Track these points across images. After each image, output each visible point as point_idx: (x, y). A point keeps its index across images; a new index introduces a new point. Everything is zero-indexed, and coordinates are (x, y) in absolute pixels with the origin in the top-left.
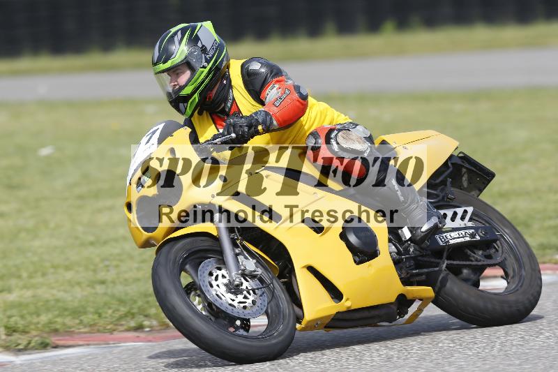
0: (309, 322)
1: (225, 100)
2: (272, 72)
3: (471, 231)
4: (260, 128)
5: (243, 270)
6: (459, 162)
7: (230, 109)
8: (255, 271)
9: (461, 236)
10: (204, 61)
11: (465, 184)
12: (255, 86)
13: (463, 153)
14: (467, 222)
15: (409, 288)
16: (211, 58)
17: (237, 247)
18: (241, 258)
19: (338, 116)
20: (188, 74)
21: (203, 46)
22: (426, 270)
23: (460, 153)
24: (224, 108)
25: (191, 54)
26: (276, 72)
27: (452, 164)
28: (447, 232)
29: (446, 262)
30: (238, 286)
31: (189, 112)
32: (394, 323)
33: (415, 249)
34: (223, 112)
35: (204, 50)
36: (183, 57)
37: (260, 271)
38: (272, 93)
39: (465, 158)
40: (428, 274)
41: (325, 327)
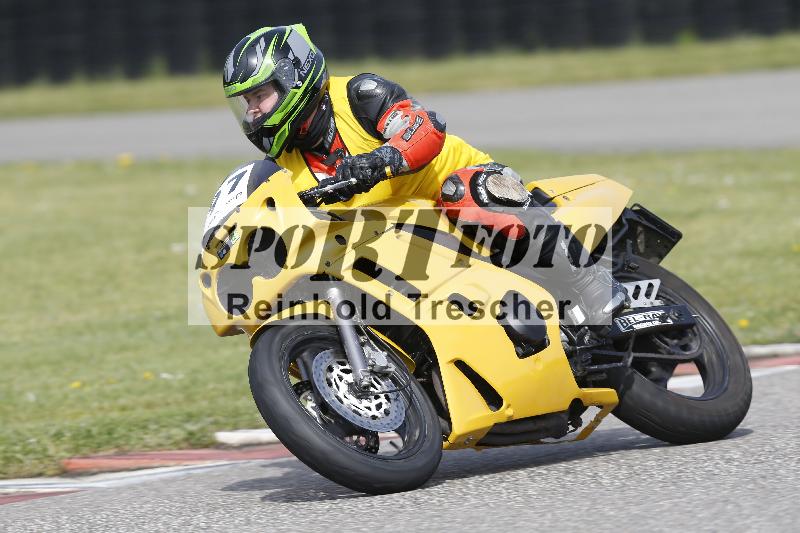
0: (459, 437)
1: (324, 132)
2: (392, 93)
3: (661, 312)
4: (388, 170)
5: (372, 366)
6: (635, 217)
7: (331, 145)
8: (387, 367)
9: (648, 319)
10: (297, 78)
11: (641, 248)
12: (369, 114)
13: (638, 205)
14: (653, 301)
15: (586, 390)
16: (307, 75)
17: (362, 334)
18: (367, 349)
19: (476, 154)
20: (275, 96)
21: (296, 58)
22: (605, 366)
23: (635, 205)
24: (323, 143)
25: (279, 69)
26: (397, 94)
27: (627, 220)
28: (630, 313)
29: (633, 355)
30: (366, 387)
31: (275, 149)
32: (562, 439)
33: (591, 337)
34: (322, 149)
35: (297, 63)
36: (269, 73)
37: (393, 368)
38: (394, 123)
39: (642, 213)
40: (608, 371)
41: (477, 445)
